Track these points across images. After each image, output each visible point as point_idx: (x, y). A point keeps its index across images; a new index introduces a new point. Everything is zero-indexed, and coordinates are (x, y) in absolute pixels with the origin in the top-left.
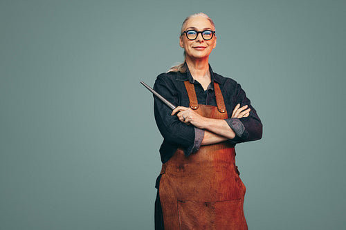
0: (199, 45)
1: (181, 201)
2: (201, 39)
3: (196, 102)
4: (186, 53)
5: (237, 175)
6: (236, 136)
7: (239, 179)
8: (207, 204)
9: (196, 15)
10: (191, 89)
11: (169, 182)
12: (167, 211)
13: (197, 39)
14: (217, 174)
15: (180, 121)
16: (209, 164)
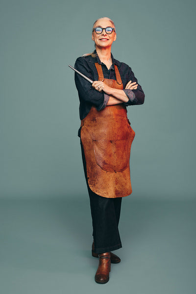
0: (104, 37)
1: (95, 141)
2: (105, 34)
3: (103, 76)
4: (96, 45)
5: (129, 124)
6: (129, 100)
7: (130, 127)
8: (111, 142)
9: (102, 19)
10: (99, 68)
11: (87, 130)
12: (87, 148)
13: (102, 34)
14: (116, 123)
15: (96, 90)
16: (111, 117)
